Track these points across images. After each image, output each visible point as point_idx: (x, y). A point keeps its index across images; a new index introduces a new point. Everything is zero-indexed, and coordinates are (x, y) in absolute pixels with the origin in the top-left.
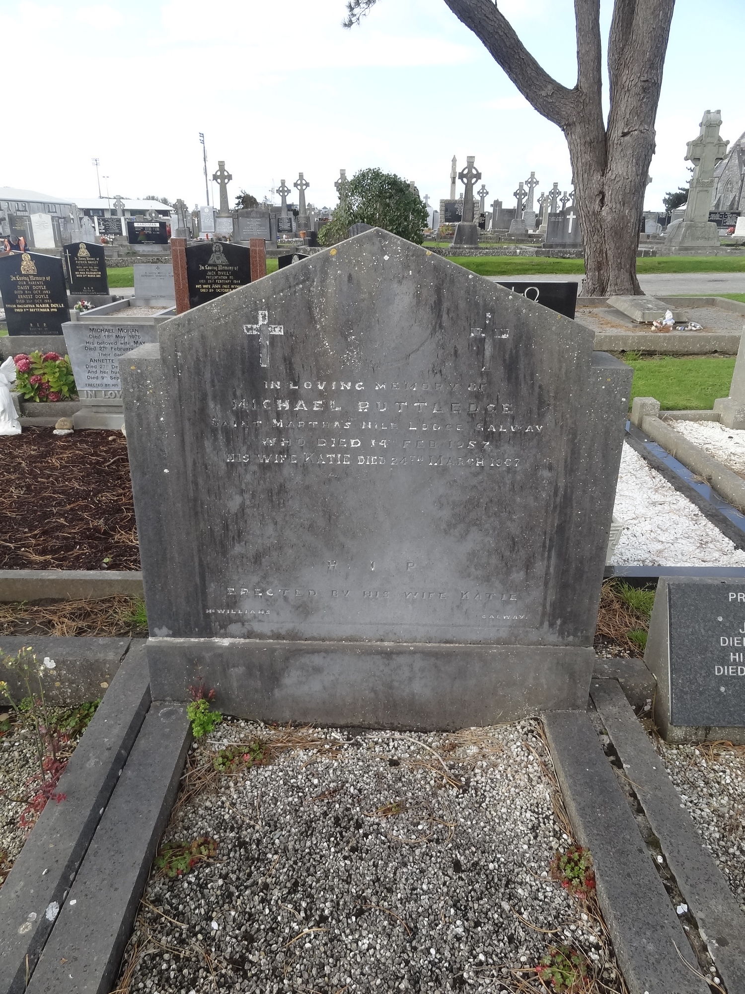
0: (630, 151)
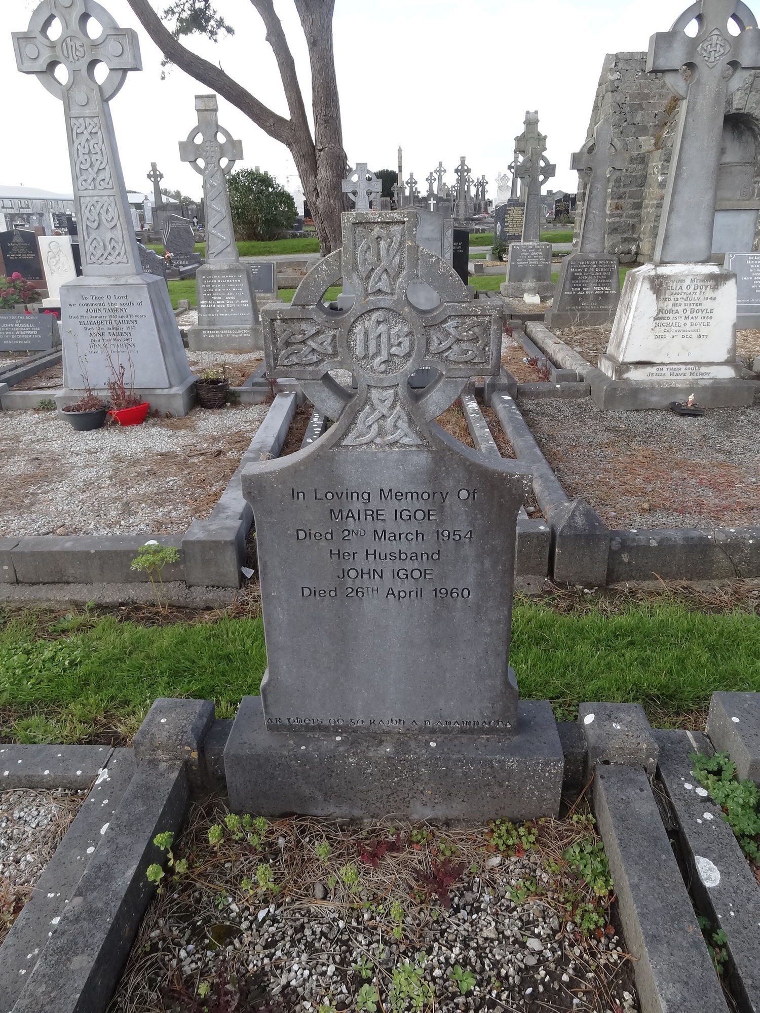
0: (325, 162)
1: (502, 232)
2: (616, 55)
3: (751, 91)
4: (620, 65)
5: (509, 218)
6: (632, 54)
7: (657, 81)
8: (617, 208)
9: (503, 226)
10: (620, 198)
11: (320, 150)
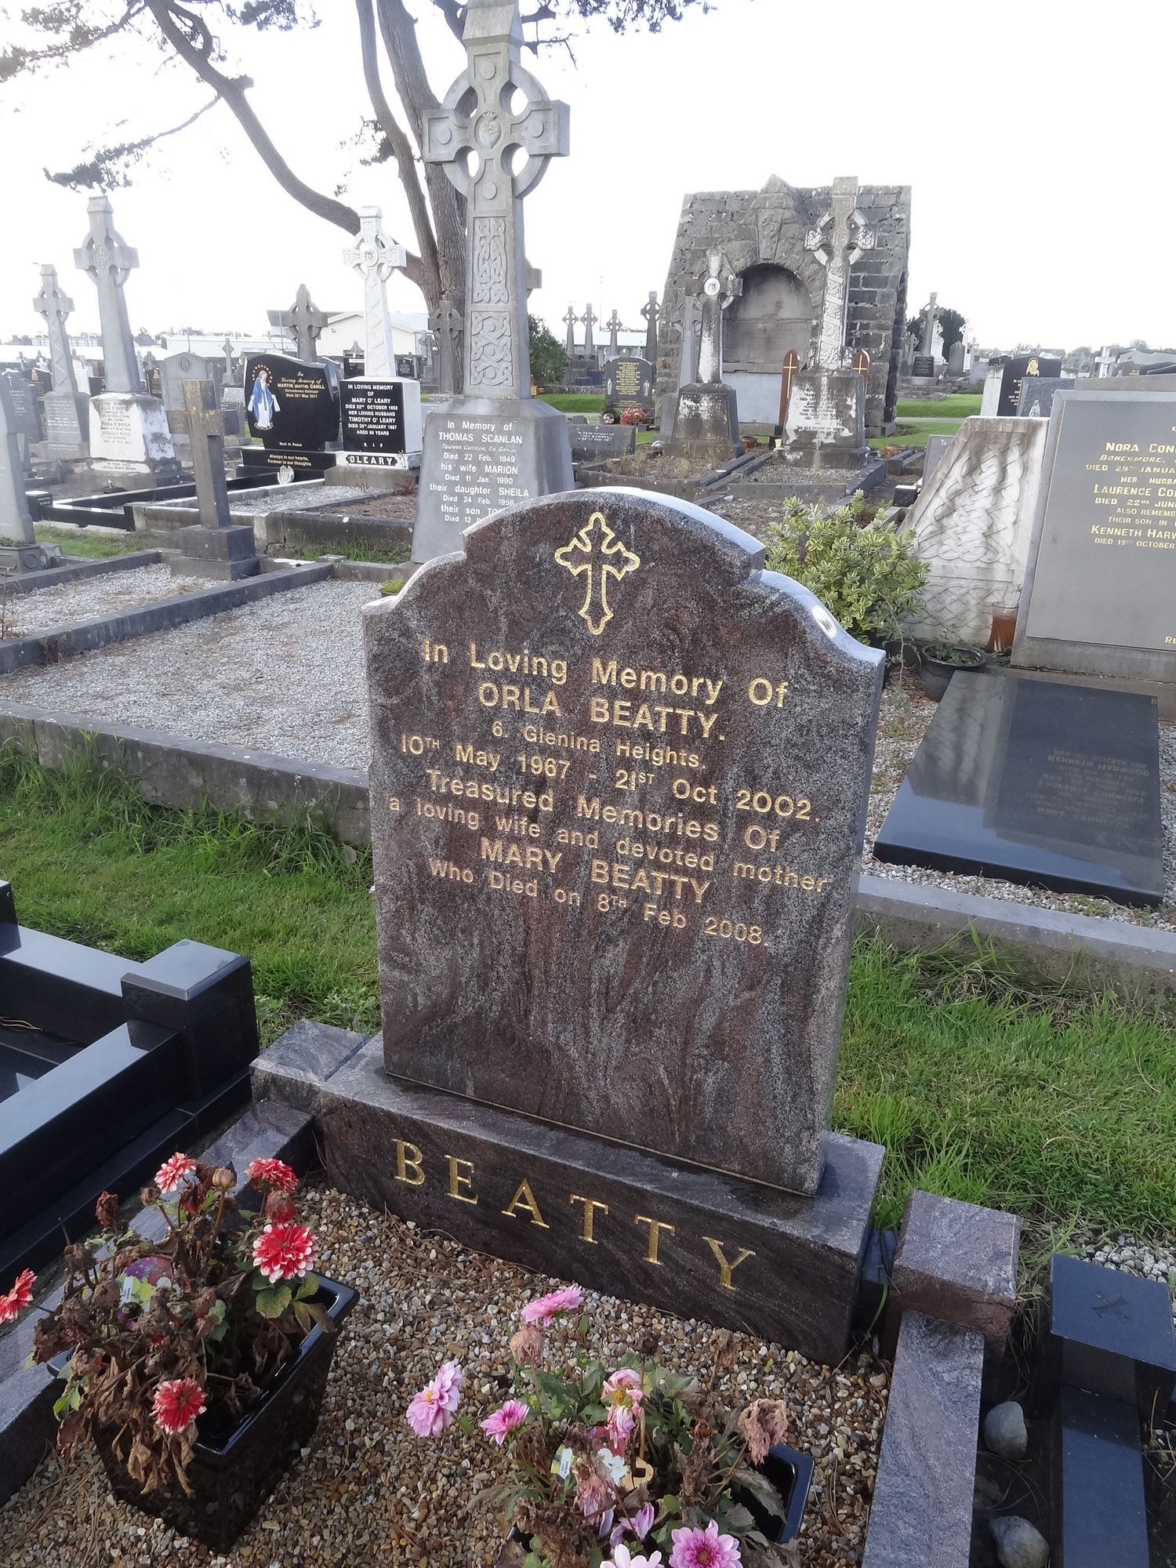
1: (614, 390)
2: (695, 196)
3: (779, 240)
4: (695, 206)
5: (620, 375)
6: (712, 194)
7: (732, 223)
8: (665, 366)
9: (614, 385)
10: (666, 355)
11: (443, 293)
